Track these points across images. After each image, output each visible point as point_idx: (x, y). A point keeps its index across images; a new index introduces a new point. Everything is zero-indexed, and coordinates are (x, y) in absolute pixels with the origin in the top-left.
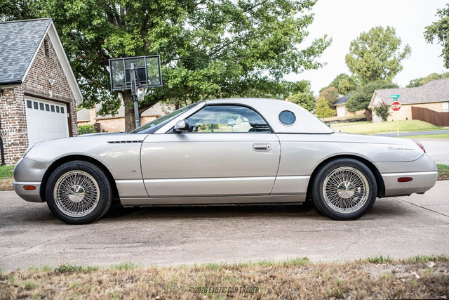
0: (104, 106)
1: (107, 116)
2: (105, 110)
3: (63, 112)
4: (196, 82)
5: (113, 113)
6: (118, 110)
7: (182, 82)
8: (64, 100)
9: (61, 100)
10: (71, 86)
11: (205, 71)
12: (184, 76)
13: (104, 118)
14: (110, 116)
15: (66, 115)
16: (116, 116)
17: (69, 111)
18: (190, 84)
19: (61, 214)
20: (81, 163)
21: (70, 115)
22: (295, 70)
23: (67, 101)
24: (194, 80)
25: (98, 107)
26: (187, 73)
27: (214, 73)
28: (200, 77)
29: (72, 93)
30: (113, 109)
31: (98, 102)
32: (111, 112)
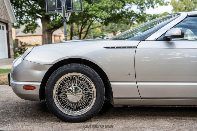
0: (26, 27)
1: (28, 34)
2: (27, 30)
3: (3, 29)
4: (94, 12)
5: (32, 32)
6: (36, 30)
7: (85, 12)
8: (4, 21)
9: (3, 21)
10: (9, 12)
11: (100, 5)
12: (86, 7)
13: (26, 35)
14: (30, 34)
15: (5, 31)
16: (34, 34)
17: (7, 29)
18: (90, 13)
19: (59, 112)
20: (79, 65)
21: (8, 31)
22: (153, 7)
23: (6, 22)
24: (93, 10)
25: (23, 27)
26: (88, 6)
27: (106, 6)
28: (97, 9)
29: (9, 17)
30: (32, 29)
31: (23, 24)
32: (31, 31)
